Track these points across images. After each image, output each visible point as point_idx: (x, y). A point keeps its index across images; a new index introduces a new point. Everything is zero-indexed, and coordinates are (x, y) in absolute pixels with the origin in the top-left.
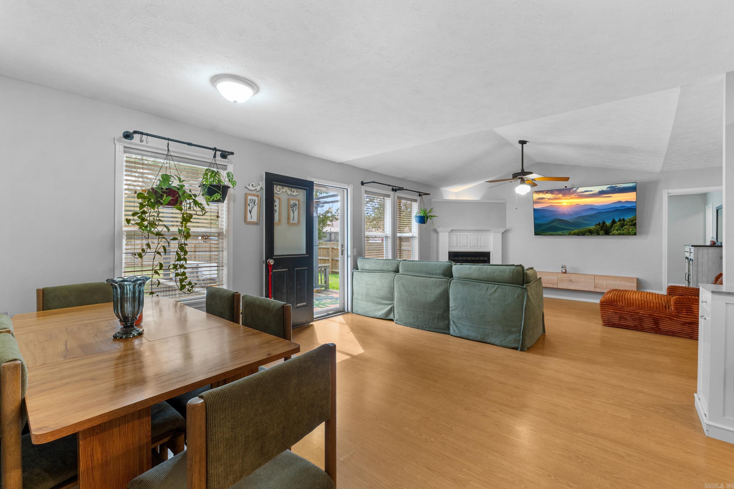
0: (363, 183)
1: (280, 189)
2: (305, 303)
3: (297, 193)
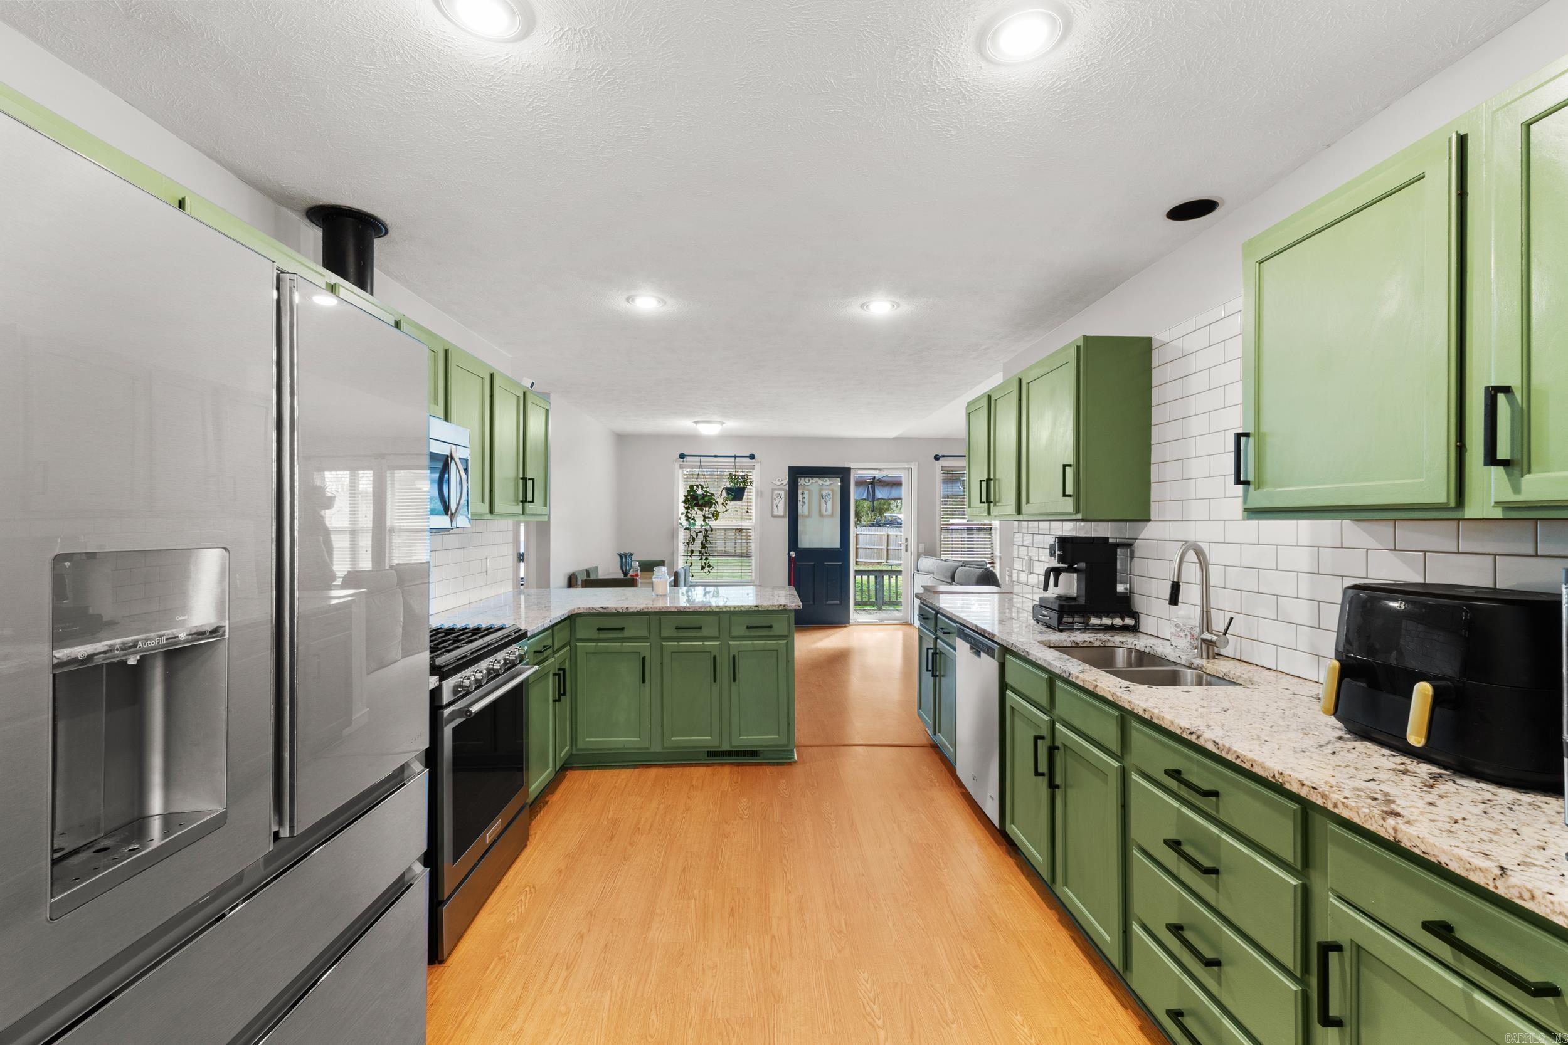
0: (937, 458)
1: (809, 481)
2: (838, 602)
3: (831, 482)
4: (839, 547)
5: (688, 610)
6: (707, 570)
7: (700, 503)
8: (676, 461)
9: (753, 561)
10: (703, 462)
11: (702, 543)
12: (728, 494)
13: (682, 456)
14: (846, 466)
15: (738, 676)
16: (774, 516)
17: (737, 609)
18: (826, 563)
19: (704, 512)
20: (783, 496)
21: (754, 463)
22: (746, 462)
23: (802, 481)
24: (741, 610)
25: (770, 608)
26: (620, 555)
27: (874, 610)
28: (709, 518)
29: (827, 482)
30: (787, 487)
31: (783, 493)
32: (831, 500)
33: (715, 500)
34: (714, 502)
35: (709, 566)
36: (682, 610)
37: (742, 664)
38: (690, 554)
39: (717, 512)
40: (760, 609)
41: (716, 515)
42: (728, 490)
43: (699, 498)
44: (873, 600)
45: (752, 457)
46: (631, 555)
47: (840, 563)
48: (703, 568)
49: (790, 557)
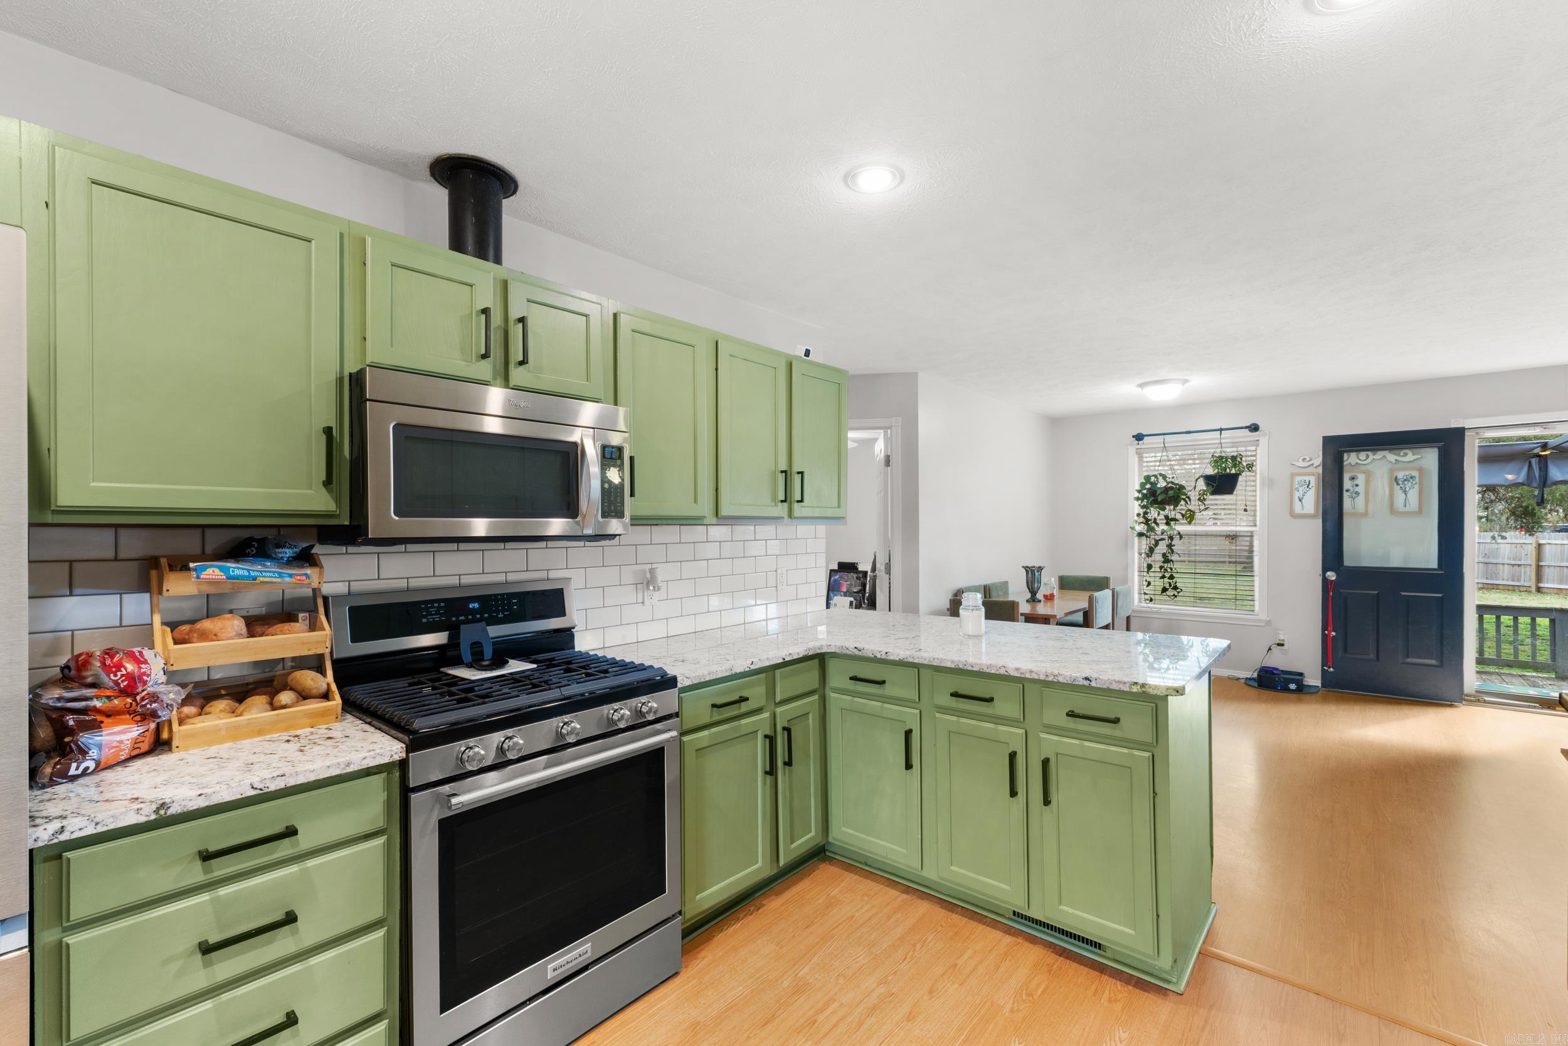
4: (1435, 566)
5: (970, 668)
6: (1171, 592)
7: (1160, 499)
8: (1131, 444)
9: (1257, 584)
10: (1169, 442)
11: (1164, 555)
12: (1208, 484)
13: (1139, 437)
14: (1453, 426)
15: (1054, 797)
16: (1294, 516)
17: (1050, 679)
18: (1403, 594)
19: (1166, 511)
20: (1312, 484)
21: (1259, 436)
22: (1244, 437)
23: (1351, 459)
24: (1059, 682)
25: (1114, 686)
26: (1026, 568)
27: (1548, 679)
28: (1175, 520)
29: (1409, 456)
30: (1320, 470)
31: (1313, 479)
32: (1417, 487)
33: (1186, 494)
34: (1184, 497)
35: (1175, 588)
36: (961, 666)
37: (1061, 777)
38: (1146, 570)
39: (1191, 511)
40: (1093, 684)
41: (1190, 517)
42: (1208, 479)
43: (1158, 492)
44: (1544, 656)
45: (1254, 428)
46: (1040, 569)
47: (1440, 595)
48: (1164, 590)
49: (1325, 581)
